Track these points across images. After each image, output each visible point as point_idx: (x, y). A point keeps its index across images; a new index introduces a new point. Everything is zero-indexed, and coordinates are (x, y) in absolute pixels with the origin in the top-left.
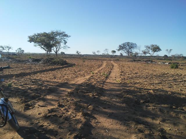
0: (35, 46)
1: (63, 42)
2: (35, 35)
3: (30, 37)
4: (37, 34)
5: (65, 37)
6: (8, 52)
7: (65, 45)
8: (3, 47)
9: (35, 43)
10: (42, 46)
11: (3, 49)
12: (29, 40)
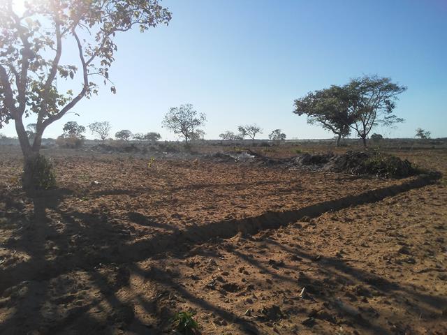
0: (310, 122)
1: (385, 106)
2: (311, 96)
3: (298, 103)
4: (315, 94)
5: (390, 93)
6: (254, 140)
7: (390, 114)
8: (244, 130)
9: (310, 114)
10: (327, 122)
11: (244, 133)
12: (297, 108)
